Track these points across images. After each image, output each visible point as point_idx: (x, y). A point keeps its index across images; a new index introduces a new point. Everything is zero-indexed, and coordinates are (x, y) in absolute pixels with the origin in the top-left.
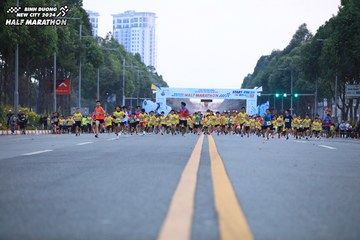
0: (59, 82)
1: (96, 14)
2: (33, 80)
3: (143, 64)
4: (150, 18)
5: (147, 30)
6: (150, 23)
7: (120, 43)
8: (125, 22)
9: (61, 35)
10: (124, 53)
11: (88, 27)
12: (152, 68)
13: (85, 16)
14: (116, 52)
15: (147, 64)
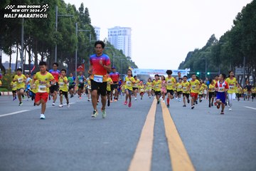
0: (78, 65)
1: (99, 28)
2: (64, 64)
3: (124, 55)
4: (128, 30)
5: (127, 37)
6: (128, 33)
7: (111, 44)
8: (115, 32)
9: (80, 40)
10: (114, 49)
11: (95, 35)
12: (129, 57)
13: (92, 29)
14: (110, 49)
15: (126, 55)
